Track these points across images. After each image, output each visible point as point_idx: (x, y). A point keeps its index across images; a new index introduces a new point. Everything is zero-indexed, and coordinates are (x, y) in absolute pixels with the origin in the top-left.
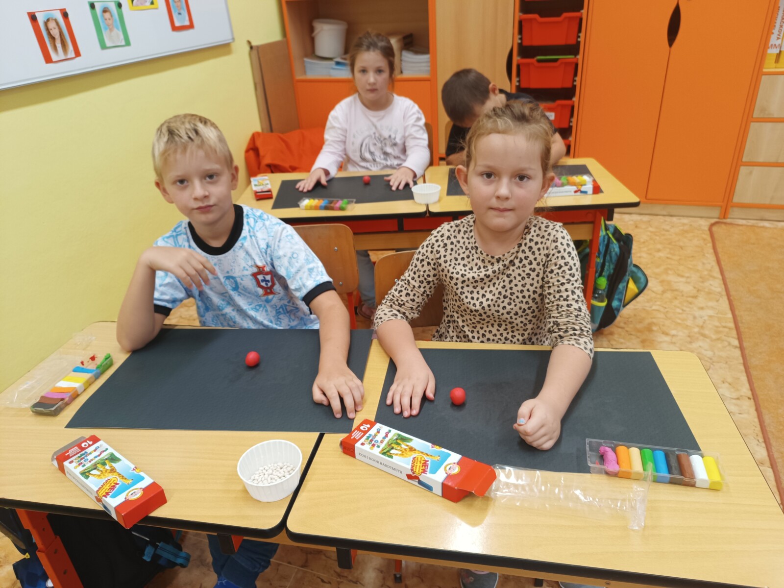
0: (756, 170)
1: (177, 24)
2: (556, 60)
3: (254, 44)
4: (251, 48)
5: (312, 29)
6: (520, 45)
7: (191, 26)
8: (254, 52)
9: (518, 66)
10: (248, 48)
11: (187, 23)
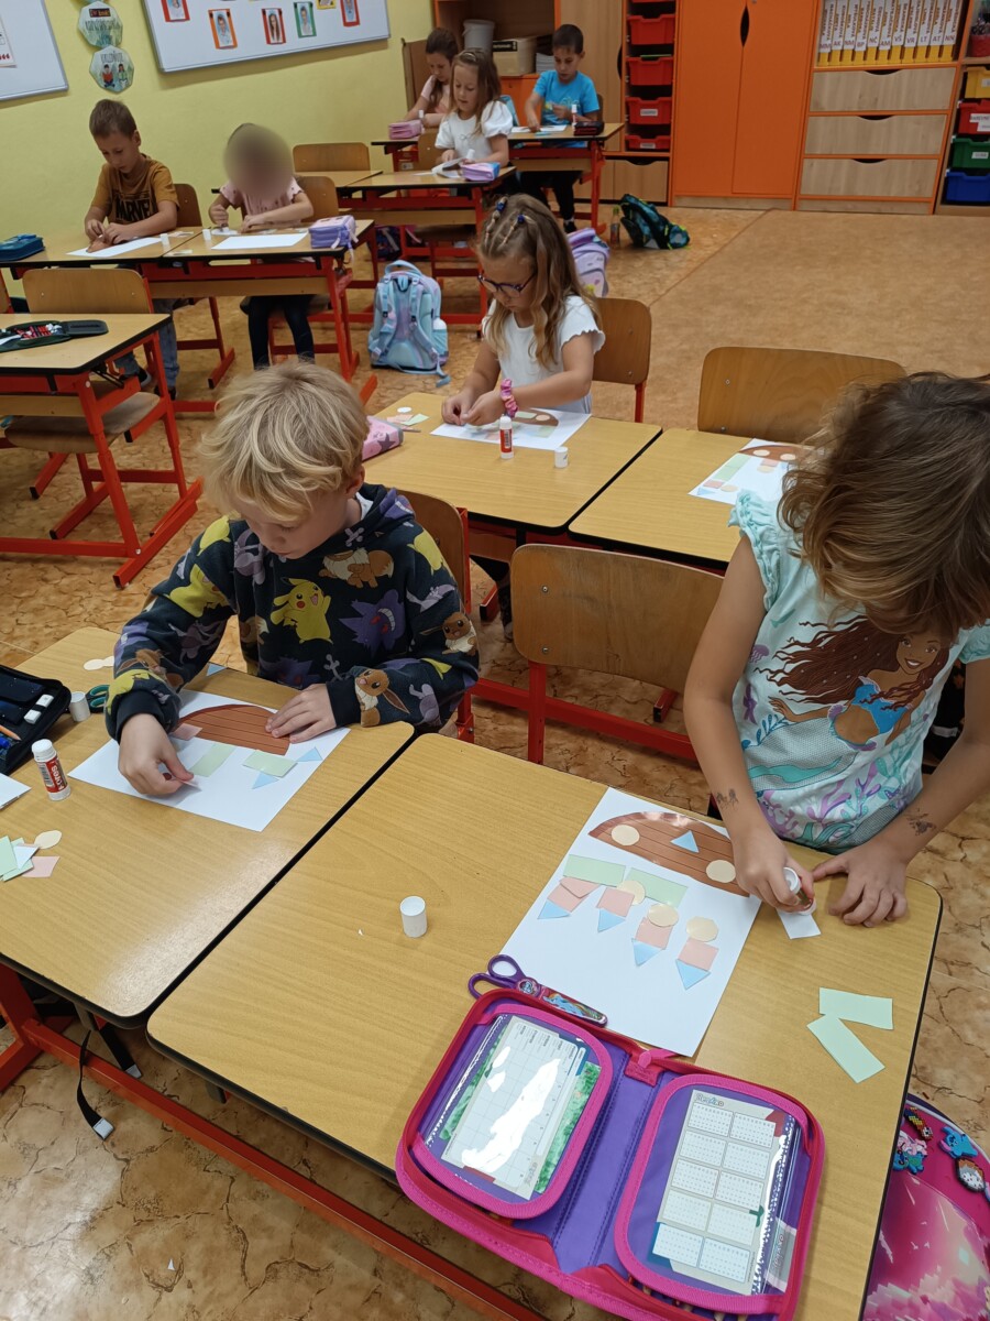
0: (816, 162)
1: (348, 20)
2: (656, 59)
3: (407, 41)
4: (405, 44)
5: (462, 29)
6: (629, 44)
7: (357, 23)
8: (407, 49)
9: (627, 64)
10: (401, 45)
11: (355, 20)
